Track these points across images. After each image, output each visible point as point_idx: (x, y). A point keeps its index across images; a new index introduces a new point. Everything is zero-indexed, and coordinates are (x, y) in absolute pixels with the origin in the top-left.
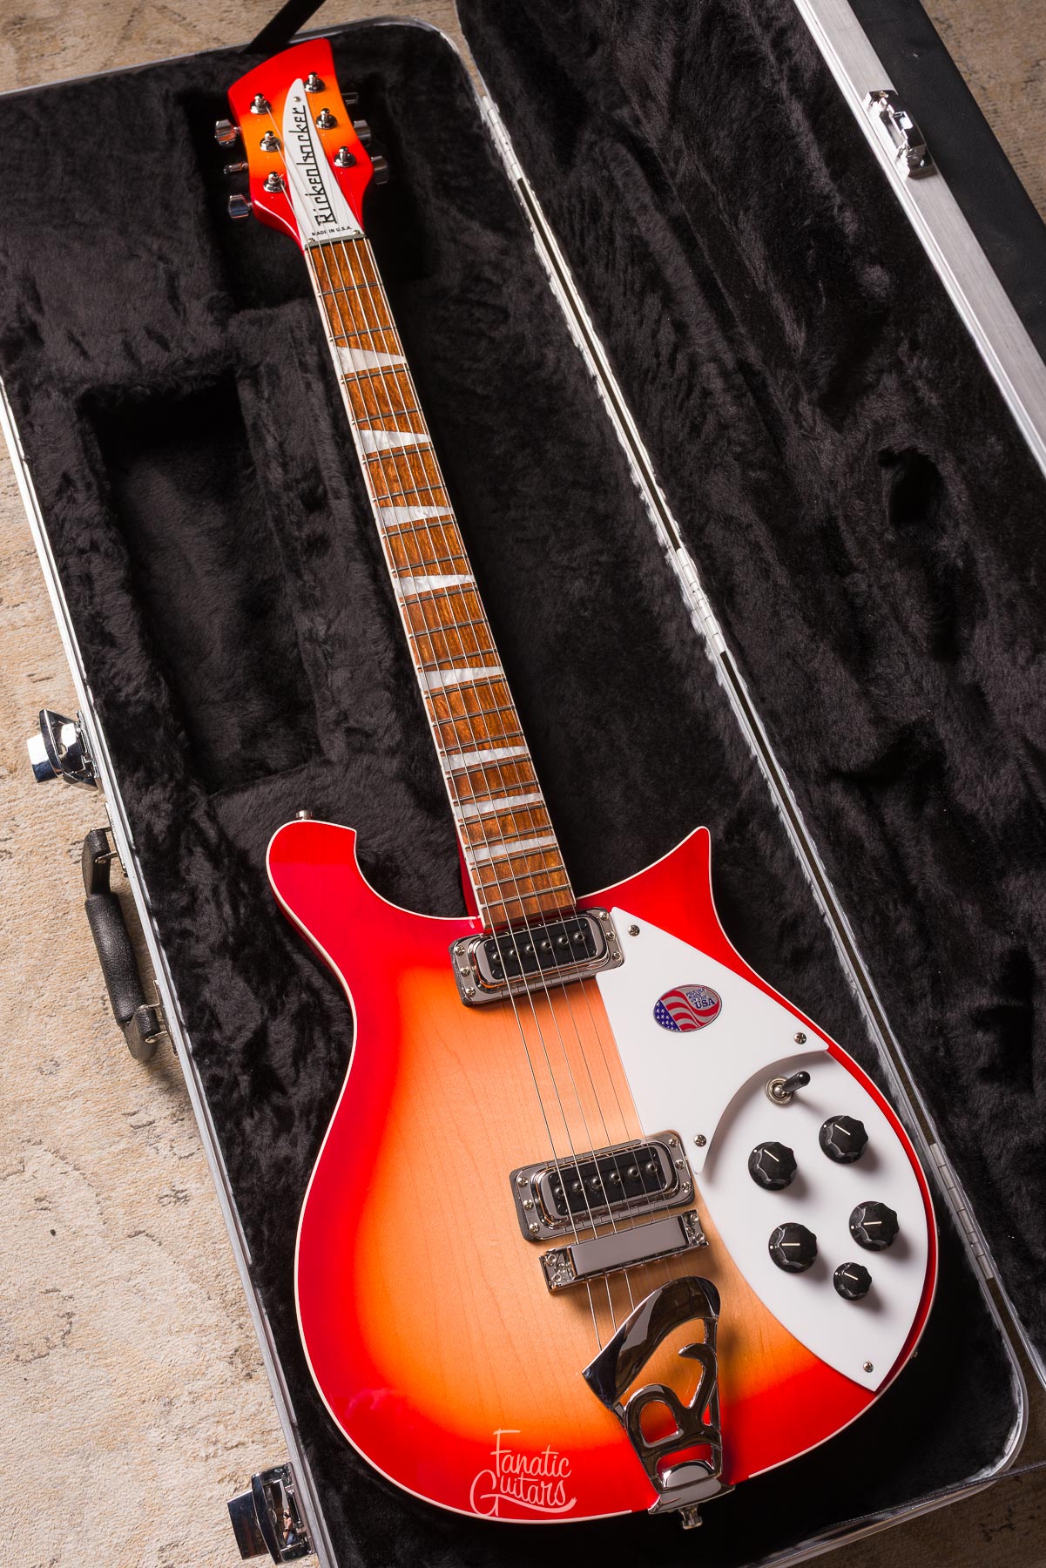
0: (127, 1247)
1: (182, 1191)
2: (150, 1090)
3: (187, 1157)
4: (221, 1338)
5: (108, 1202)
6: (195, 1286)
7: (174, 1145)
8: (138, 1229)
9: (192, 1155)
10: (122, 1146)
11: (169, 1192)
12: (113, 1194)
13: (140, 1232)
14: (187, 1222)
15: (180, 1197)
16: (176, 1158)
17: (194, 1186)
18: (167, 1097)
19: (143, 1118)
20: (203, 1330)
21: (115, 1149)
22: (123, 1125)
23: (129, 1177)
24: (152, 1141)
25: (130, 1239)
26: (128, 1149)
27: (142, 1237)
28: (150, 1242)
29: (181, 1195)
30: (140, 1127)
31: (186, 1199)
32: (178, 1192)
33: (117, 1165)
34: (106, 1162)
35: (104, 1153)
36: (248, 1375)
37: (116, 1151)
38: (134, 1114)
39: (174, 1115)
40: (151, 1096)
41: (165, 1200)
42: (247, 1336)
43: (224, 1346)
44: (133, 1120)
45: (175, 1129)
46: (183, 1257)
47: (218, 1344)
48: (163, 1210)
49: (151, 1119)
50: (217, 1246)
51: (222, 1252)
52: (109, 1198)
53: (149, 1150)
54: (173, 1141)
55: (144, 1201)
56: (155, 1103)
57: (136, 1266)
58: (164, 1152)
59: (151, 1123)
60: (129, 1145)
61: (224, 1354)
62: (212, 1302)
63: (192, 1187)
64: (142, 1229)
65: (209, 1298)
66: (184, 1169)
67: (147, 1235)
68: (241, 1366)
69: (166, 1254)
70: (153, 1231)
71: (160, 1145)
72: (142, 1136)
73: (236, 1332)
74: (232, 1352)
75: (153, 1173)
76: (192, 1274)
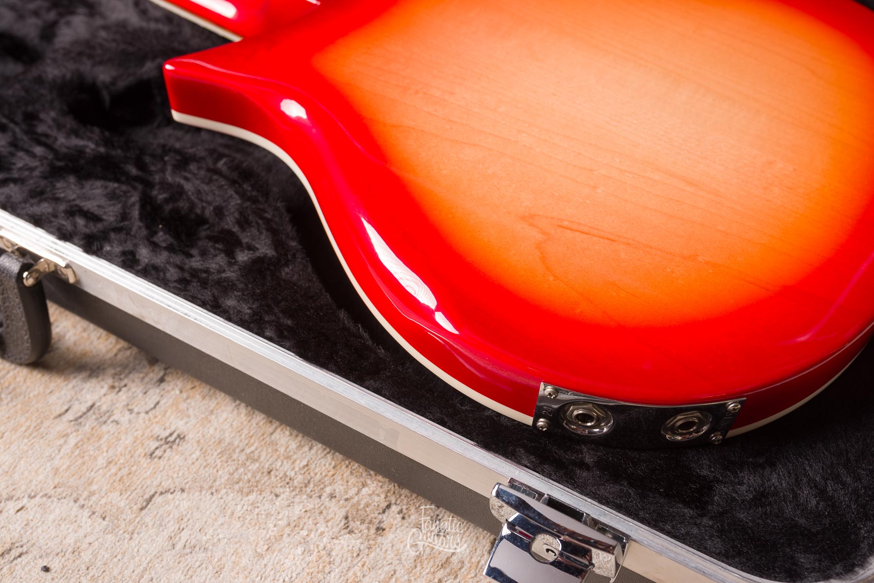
0: (148, 519)
1: (171, 435)
2: (70, 386)
3: (155, 407)
4: (321, 519)
5: (94, 498)
6: (252, 497)
7: (130, 407)
8: (147, 496)
9: (158, 403)
10: (72, 441)
11: (157, 444)
12: (94, 487)
13: (153, 496)
14: (198, 453)
15: (173, 441)
16: (143, 415)
17: (182, 423)
18: (94, 381)
19: (79, 408)
20: (295, 525)
21: (66, 449)
22: (62, 425)
23: (101, 461)
24: (104, 419)
25: (144, 512)
26: (82, 440)
27: (158, 499)
28: (170, 496)
29: (171, 439)
30: (81, 417)
31: (181, 438)
32: (167, 438)
33: (80, 462)
34: (64, 467)
35: (57, 462)
36: (378, 529)
37: (69, 451)
38: (67, 411)
39: (113, 387)
40: (77, 389)
41: (158, 453)
42: (347, 500)
43: (330, 524)
44: (70, 416)
45: (123, 396)
46: (218, 483)
47: (322, 528)
48: (162, 463)
49: (90, 404)
50: (248, 451)
51: (256, 453)
52: (92, 494)
53: (104, 428)
54: (128, 405)
55: (134, 469)
56: (84, 391)
57: (172, 527)
58: (125, 418)
59: (92, 406)
60: (79, 437)
61: (336, 529)
62: (282, 496)
63: (179, 425)
64: (152, 493)
65: (277, 496)
66: (157, 419)
67: (162, 493)
68: (363, 527)
69: (197, 494)
70: (166, 485)
71: (115, 417)
72: (89, 423)
73: (333, 505)
74: (344, 522)
75: (127, 441)
76: (241, 491)
